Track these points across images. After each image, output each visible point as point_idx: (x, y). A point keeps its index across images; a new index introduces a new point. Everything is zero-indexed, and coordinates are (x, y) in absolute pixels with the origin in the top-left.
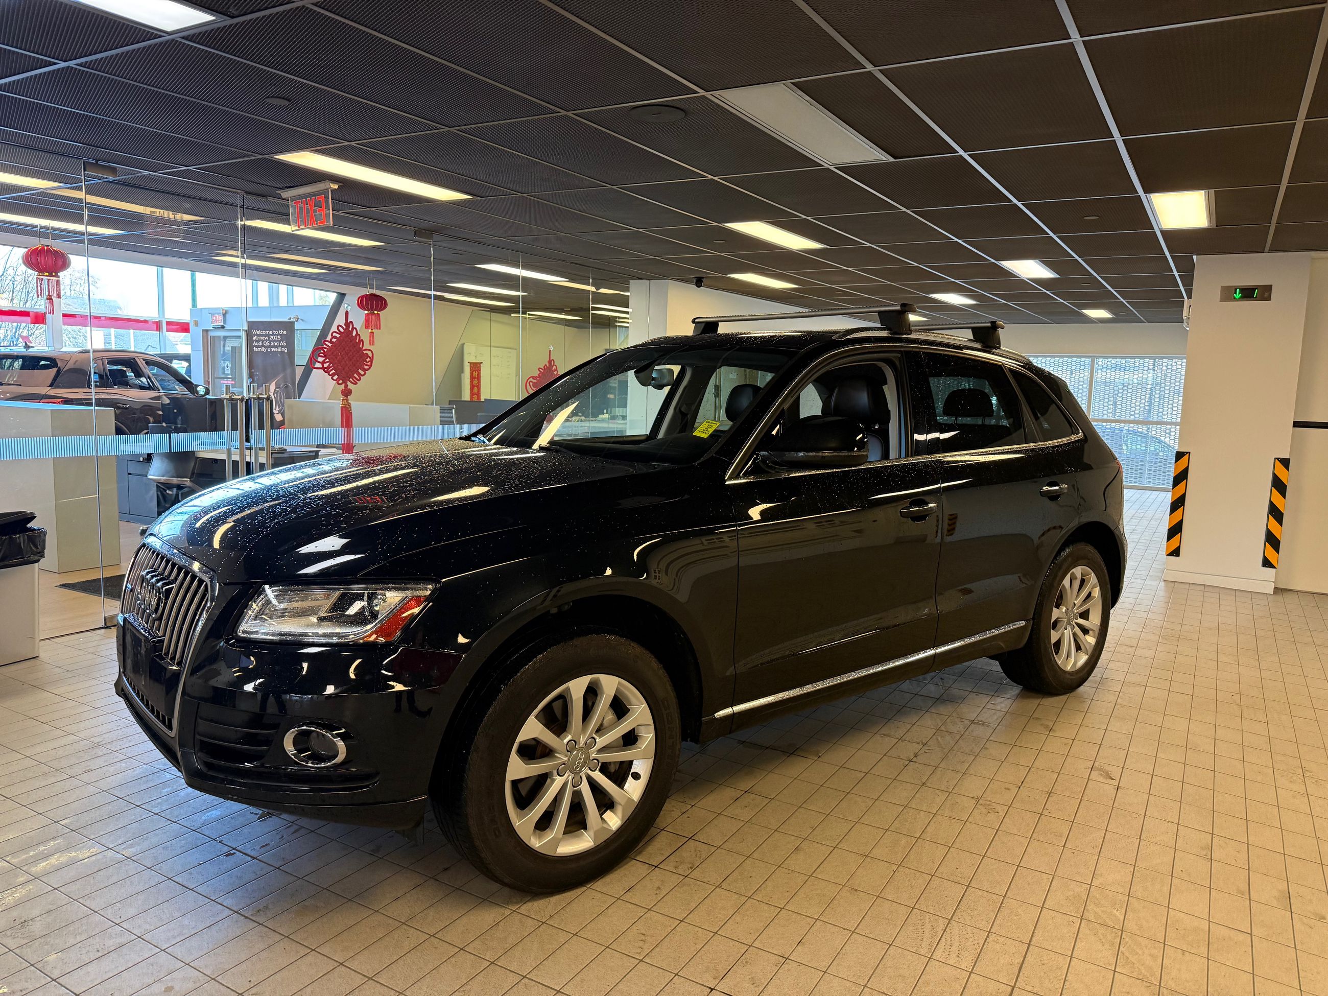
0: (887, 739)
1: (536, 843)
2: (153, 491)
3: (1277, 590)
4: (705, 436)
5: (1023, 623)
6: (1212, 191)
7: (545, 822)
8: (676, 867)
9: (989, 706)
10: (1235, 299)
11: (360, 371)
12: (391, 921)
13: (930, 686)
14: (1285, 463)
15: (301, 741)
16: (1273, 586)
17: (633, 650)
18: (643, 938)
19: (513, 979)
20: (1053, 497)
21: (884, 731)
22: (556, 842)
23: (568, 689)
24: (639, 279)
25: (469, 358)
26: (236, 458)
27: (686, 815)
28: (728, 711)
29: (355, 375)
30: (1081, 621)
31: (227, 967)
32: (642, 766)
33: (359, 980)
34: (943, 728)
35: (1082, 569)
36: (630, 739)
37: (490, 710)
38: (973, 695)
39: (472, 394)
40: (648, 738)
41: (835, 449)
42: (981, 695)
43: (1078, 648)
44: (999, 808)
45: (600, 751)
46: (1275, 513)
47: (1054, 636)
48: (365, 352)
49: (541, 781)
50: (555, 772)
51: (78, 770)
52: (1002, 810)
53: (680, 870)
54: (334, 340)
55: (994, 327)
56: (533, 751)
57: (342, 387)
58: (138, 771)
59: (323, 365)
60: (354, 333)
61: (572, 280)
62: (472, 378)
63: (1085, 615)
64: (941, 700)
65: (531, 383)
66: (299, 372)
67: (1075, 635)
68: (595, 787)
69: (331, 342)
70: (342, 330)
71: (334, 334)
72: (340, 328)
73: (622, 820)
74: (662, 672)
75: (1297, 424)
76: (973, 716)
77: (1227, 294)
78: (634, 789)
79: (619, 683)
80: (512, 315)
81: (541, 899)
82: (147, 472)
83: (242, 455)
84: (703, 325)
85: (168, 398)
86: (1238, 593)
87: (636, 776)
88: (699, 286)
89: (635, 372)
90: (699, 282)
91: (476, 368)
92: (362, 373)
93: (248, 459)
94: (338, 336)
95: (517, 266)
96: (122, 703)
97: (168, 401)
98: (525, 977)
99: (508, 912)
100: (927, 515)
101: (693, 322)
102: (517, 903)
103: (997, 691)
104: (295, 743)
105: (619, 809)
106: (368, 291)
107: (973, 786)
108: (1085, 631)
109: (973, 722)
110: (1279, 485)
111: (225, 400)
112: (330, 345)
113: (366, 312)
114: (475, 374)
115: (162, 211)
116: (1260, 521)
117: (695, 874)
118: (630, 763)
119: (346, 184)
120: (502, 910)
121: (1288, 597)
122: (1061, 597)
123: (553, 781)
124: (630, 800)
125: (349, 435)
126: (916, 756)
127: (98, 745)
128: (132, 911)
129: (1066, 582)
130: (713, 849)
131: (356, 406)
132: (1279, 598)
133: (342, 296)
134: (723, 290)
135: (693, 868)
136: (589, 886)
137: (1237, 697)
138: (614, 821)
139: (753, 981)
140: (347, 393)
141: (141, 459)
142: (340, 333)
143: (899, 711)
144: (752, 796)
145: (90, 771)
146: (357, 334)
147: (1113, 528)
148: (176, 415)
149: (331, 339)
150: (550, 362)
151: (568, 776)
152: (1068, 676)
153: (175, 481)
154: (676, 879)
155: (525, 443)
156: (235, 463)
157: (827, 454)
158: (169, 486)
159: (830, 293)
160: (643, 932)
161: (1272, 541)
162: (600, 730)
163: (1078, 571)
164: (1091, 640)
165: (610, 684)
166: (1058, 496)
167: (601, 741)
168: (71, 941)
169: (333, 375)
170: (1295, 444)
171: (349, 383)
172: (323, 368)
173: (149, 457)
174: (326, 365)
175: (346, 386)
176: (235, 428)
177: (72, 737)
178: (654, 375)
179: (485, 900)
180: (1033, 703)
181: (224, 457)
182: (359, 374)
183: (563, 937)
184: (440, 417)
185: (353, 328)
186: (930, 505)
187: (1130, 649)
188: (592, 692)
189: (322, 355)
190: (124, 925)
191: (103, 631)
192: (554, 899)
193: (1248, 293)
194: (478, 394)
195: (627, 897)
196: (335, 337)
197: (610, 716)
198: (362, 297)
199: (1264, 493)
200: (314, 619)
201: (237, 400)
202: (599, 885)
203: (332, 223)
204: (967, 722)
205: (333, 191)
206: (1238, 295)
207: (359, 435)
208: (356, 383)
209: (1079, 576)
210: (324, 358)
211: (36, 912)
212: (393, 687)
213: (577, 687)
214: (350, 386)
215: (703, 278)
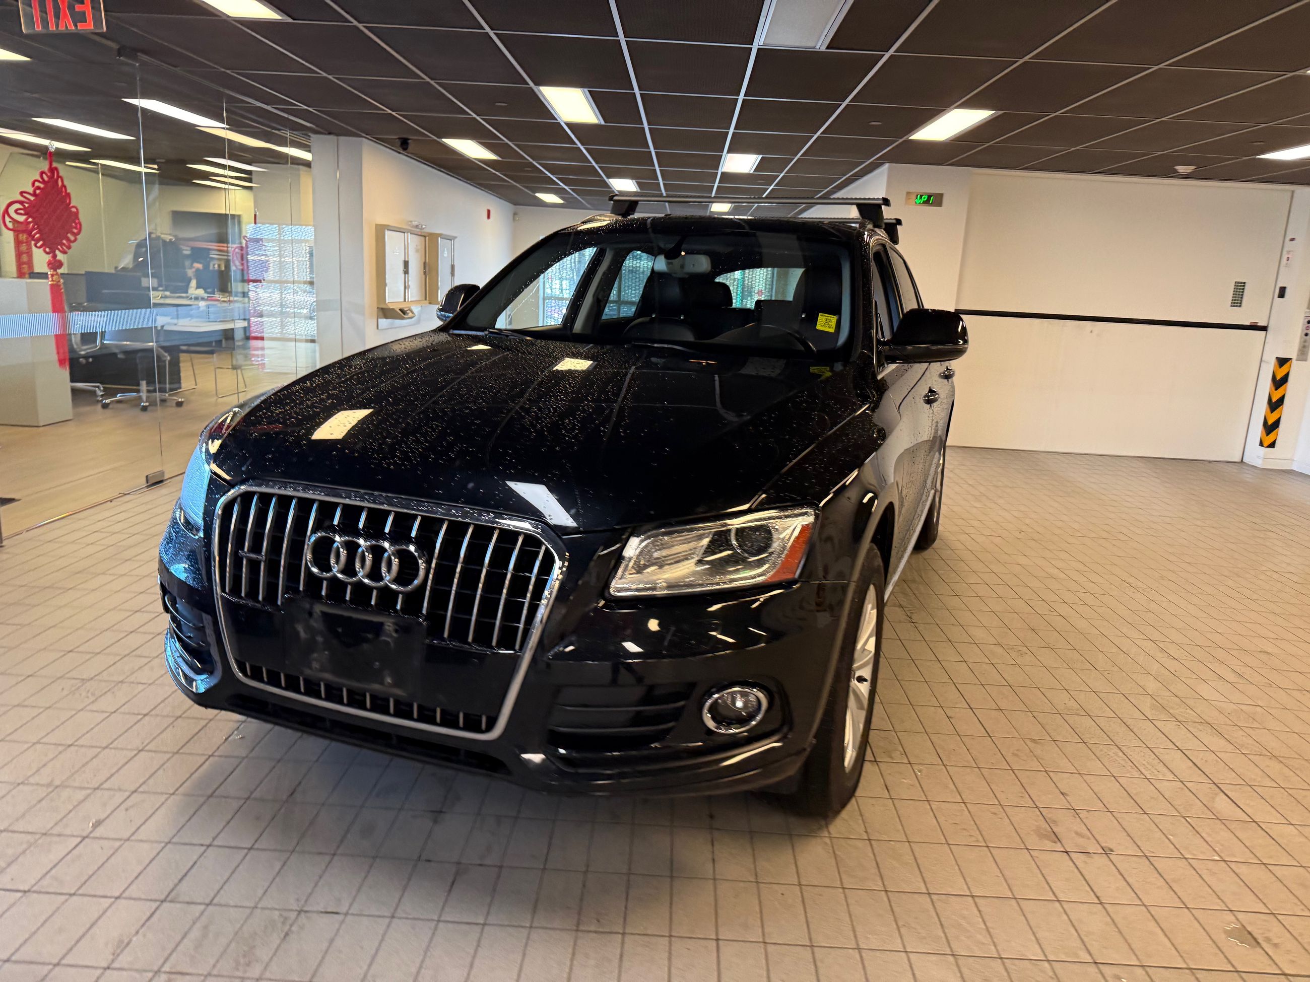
10: (915, 203)
11: (69, 235)
20: (947, 376)
29: (64, 241)
48: (73, 210)
54: (38, 192)
57: (48, 257)
59: (25, 226)
60: (60, 183)
69: (34, 194)
70: (46, 178)
71: (37, 184)
72: (44, 176)
78: (863, 689)
87: (861, 679)
90: (404, 145)
92: (72, 238)
94: (42, 186)
99: (827, 840)
112: (32, 198)
140: (55, 265)
142: (44, 182)
146: (63, 185)
149: (35, 191)
169: (37, 241)
171: (57, 252)
175: (55, 256)
182: (68, 240)
185: (59, 176)
189: (22, 212)
196: (38, 188)
206: (923, 201)
208: (65, 252)
214: (60, 256)
215: (409, 139)
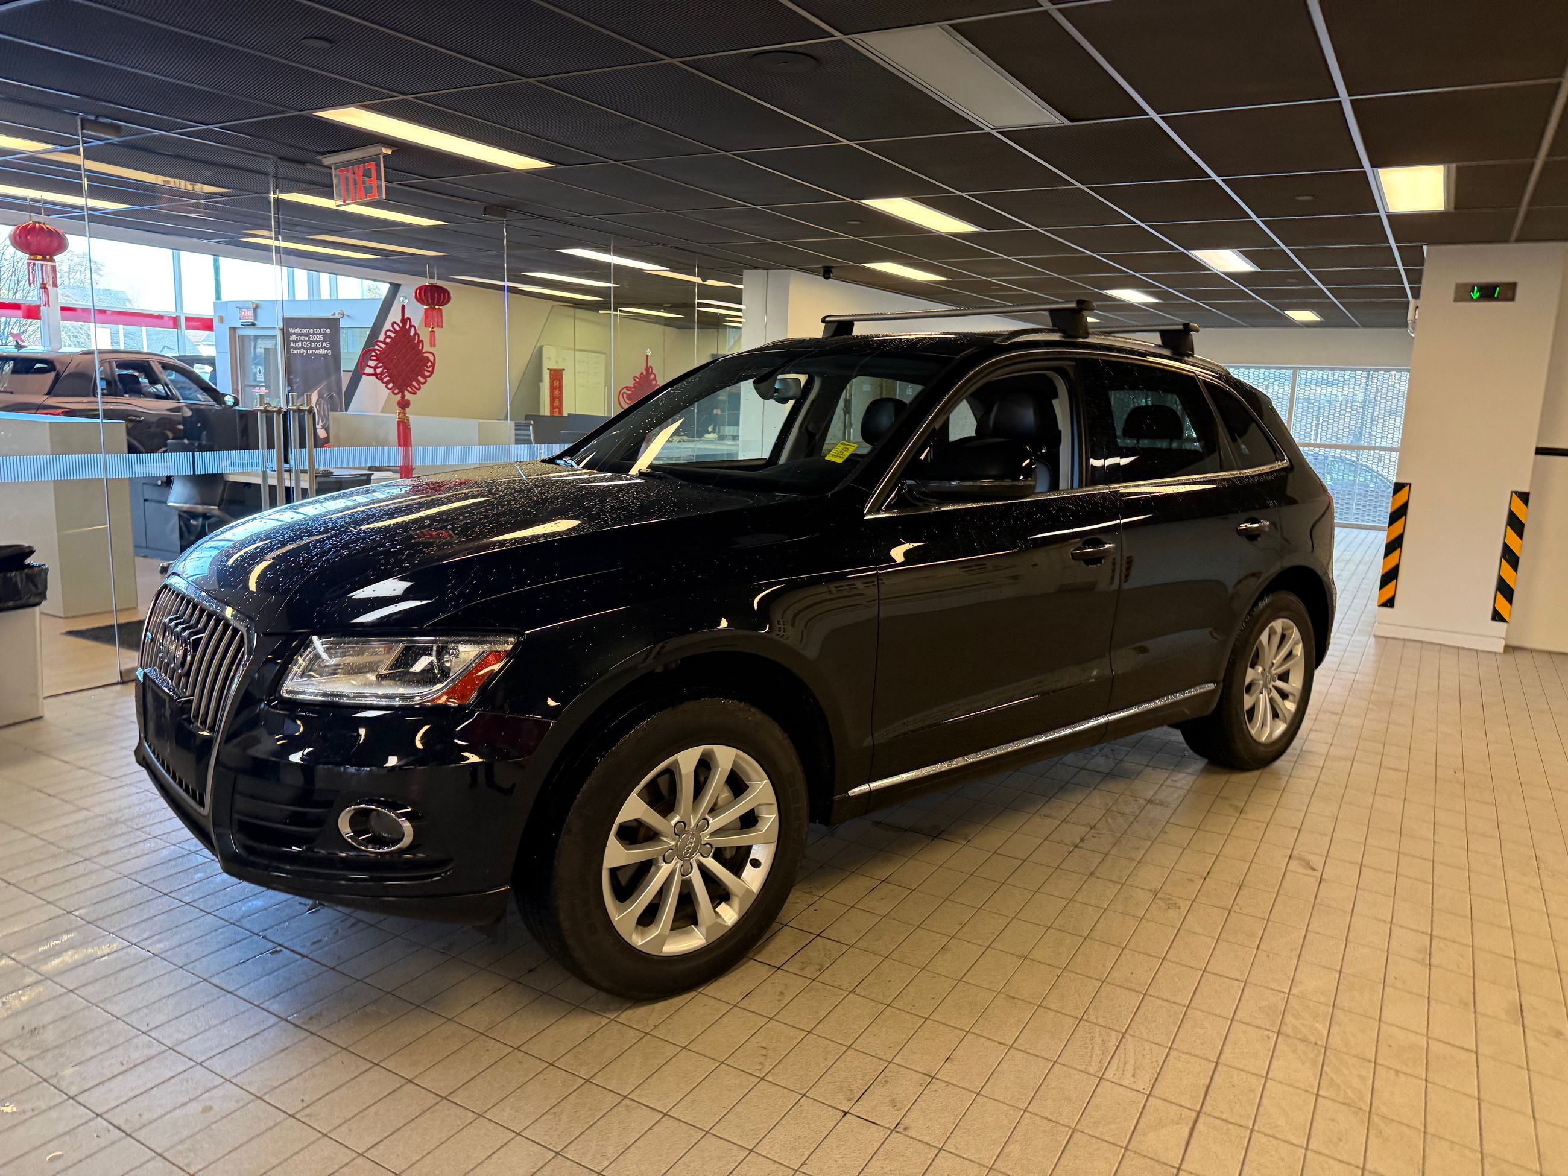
0: (1048, 821)
1: (638, 941)
2: (175, 521)
3: (1509, 649)
4: (840, 461)
5: (1210, 686)
6: (1454, 166)
7: (648, 917)
8: (802, 969)
9: (1169, 782)
10: (1472, 299)
11: (419, 378)
12: (466, 1031)
13: (1099, 759)
14: (1524, 497)
15: (359, 821)
16: (1503, 643)
17: (753, 716)
18: (764, 1052)
19: (611, 1099)
20: (1251, 535)
21: (1044, 811)
22: (661, 940)
23: (676, 762)
24: (756, 268)
25: (548, 364)
26: (273, 481)
27: (812, 908)
28: (864, 788)
29: (414, 383)
30: (1279, 684)
31: (275, 1084)
32: (763, 852)
33: (431, 1099)
34: (1114, 808)
35: (1283, 623)
36: (749, 820)
37: (585, 787)
38: (1150, 770)
39: (553, 407)
40: (770, 819)
41: (995, 478)
42: (1159, 770)
43: (1275, 715)
44: (1181, 903)
45: (713, 834)
46: (1510, 557)
47: (1248, 701)
48: (425, 355)
49: (644, 869)
50: (661, 858)
51: (94, 851)
52: (1185, 906)
53: (807, 973)
54: (388, 340)
55: (1187, 329)
56: (634, 833)
57: (399, 397)
58: (165, 852)
59: (375, 370)
60: (412, 333)
61: (673, 269)
62: (553, 388)
63: (1284, 677)
64: (1113, 774)
65: (625, 395)
66: (346, 379)
67: (1272, 700)
68: (708, 876)
69: (384, 342)
70: (397, 328)
71: (389, 333)
72: (395, 326)
73: (739, 915)
74: (787, 744)
75: (1540, 451)
76: (1149, 794)
77: (1463, 293)
78: (753, 878)
79: (737, 756)
80: (601, 312)
81: (644, 1005)
82: (167, 498)
83: (280, 479)
84: (836, 324)
85: (191, 410)
86: (1461, 652)
87: (756, 864)
88: (827, 278)
89: (754, 382)
90: (827, 273)
91: (557, 376)
92: (422, 380)
93: (287, 484)
94: (393, 335)
95: (607, 251)
96: (144, 774)
97: (189, 413)
98: (625, 1097)
99: (605, 1021)
100: (1103, 558)
101: (823, 321)
102: (616, 1010)
103: (1179, 764)
104: (352, 823)
105: (736, 902)
106: (427, 282)
107: (1150, 876)
108: (1284, 696)
109: (1150, 801)
110: (1515, 524)
111: (259, 413)
112: (383, 346)
113: (426, 307)
114: (556, 383)
115: (177, 181)
116: (1492, 566)
117: (825, 977)
118: (749, 848)
119: (401, 148)
120: (597, 1019)
121: (1520, 657)
122: (1257, 655)
123: (659, 868)
124: (749, 891)
125: (407, 456)
126: (1082, 840)
127: (116, 822)
128: (161, 1018)
129: (1264, 637)
130: (845, 948)
131: (415, 421)
132: (1510, 658)
133: (395, 288)
134: (856, 282)
135: (822, 970)
136: (699, 990)
137: (1460, 775)
138: (729, 914)
139: (893, 1103)
140: (404, 405)
141: (159, 483)
142: (395, 332)
143: (1063, 788)
144: (891, 886)
145: (107, 852)
146: (416, 333)
147: (1320, 574)
148: (201, 430)
149: (385, 339)
150: (648, 368)
151: (677, 864)
152: (1262, 749)
153: (200, 508)
154: (801, 983)
155: (621, 466)
156: (272, 488)
157: (986, 483)
158: (193, 515)
159: (986, 287)
160: (764, 1045)
161: (1505, 590)
162: (713, 810)
163: (1278, 624)
164: (1290, 706)
165: (725, 756)
166: (1259, 535)
167: (715, 823)
168: (90, 1052)
169: (387, 383)
170: (1537, 474)
171: (406, 393)
172: (375, 374)
173: (168, 481)
174: (379, 371)
175: (403, 396)
176: (270, 446)
177: (85, 813)
178: (777, 386)
179: (578, 1007)
180: (1220, 779)
181: (258, 480)
182: (419, 382)
183: (670, 1050)
184: (516, 435)
185: (411, 326)
186: (1107, 546)
187: (1334, 717)
188: (705, 766)
189: (374, 358)
190: (153, 1034)
191: (119, 687)
192: (659, 1006)
193: (1488, 292)
194: (560, 408)
195: (744, 1004)
196: (389, 337)
197: (726, 794)
198: (420, 289)
199: (1498, 532)
200: (372, 677)
201: (273, 412)
202: (712, 989)
203: (384, 196)
204: (1142, 802)
205: (386, 156)
206: (1475, 295)
207: (421, 457)
208: (414, 393)
209: (1279, 631)
210: (376, 363)
211: (48, 1018)
212: (468, 759)
213: (687, 760)
214: (408, 396)
215: (833, 267)
